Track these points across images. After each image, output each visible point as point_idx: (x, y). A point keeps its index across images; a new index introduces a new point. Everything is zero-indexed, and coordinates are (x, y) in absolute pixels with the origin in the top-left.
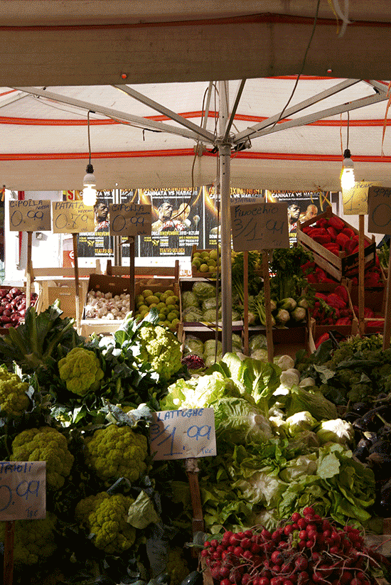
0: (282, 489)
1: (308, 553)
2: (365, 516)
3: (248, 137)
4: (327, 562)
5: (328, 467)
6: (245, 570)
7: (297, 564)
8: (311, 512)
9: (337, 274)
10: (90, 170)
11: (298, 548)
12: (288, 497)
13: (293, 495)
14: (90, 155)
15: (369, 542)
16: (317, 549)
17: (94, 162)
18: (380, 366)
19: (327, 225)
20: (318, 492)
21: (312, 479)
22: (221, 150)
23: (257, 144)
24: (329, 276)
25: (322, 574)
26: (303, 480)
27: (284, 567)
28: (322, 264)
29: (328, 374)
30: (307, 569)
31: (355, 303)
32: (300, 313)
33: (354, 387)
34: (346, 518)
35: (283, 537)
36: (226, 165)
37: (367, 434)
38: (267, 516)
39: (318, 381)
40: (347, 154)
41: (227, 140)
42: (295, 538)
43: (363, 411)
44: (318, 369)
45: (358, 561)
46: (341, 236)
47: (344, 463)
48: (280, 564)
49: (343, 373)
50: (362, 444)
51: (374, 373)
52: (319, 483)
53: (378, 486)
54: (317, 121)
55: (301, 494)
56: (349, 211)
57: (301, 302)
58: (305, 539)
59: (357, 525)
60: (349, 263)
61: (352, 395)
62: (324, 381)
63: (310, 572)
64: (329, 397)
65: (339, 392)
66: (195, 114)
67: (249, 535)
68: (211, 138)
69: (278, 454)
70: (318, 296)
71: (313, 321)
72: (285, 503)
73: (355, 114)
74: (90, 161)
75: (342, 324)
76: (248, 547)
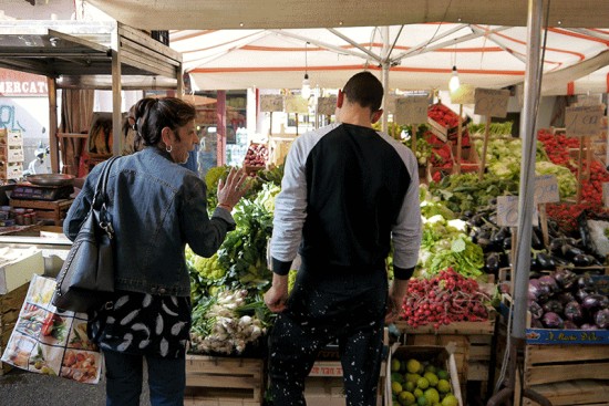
0: (432, 257)
1: (450, 292)
2: (479, 273)
3: (400, 58)
4: (461, 297)
5: (458, 246)
6: (415, 300)
7: (445, 298)
8: (451, 270)
9: (444, 138)
10: (306, 77)
11: (445, 289)
12: (436, 261)
13: (439, 261)
14: (306, 69)
15: (481, 288)
16: (455, 290)
17: (309, 73)
18: (478, 191)
19: (438, 110)
20: (453, 260)
21: (449, 252)
22: (384, 66)
23: (405, 63)
24: (439, 139)
25: (458, 303)
26: (444, 252)
27: (437, 299)
28: (435, 132)
29: (448, 195)
30: (450, 301)
31: (455, 155)
32: (423, 160)
33: (464, 202)
34: (469, 274)
35: (436, 283)
36: (387, 74)
37: (475, 228)
38: (423, 272)
39: (443, 199)
40: (454, 69)
41: (387, 61)
42: (442, 284)
43: (471, 216)
44: (442, 192)
45: (477, 297)
46: (446, 117)
47: (467, 244)
48: (434, 297)
49: (458, 195)
50: (473, 234)
51: (475, 195)
52: (453, 254)
53: (485, 257)
54: (440, 49)
55: (443, 260)
56: (454, 102)
57: (424, 154)
58: (448, 285)
59: (474, 278)
60: (452, 132)
61: (462, 207)
62: (447, 199)
63: (451, 302)
64: (449, 208)
65: (455, 205)
66: (367, 45)
67: (416, 282)
68: (378, 59)
69: (430, 238)
70: (434, 151)
71: (430, 165)
72: (434, 265)
73: (460, 46)
74: (306, 72)
75: (447, 166)
76: (416, 288)
